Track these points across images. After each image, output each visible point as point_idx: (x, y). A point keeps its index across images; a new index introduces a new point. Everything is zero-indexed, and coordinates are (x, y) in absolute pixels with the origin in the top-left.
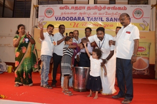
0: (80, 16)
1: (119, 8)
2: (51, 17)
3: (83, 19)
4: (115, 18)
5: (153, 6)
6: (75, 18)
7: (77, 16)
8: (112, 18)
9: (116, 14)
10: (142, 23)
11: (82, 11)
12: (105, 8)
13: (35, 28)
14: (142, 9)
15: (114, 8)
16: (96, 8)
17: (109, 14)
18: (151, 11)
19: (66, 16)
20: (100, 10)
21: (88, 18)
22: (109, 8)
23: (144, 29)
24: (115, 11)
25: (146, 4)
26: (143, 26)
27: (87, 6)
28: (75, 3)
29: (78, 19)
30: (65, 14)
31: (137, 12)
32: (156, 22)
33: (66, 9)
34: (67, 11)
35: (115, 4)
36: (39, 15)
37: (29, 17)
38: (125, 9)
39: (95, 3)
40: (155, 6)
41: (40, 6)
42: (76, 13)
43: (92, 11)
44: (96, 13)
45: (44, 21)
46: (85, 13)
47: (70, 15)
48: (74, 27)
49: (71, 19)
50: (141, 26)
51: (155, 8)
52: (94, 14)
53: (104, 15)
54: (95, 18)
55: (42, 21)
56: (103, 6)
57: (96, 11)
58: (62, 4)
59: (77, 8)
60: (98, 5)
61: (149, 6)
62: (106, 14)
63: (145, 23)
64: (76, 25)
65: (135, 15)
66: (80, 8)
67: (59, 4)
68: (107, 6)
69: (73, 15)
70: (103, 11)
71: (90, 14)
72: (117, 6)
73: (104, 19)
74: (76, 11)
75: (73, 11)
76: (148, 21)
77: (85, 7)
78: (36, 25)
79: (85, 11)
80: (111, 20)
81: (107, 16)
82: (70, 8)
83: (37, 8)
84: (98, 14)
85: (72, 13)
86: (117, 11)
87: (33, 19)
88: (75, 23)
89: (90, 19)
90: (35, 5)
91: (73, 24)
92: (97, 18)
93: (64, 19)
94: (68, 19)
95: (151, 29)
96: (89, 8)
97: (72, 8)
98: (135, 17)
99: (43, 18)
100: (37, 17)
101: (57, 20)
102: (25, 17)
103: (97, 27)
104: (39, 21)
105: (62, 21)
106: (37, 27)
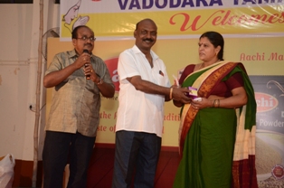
13: (52, 39)
29: (198, 1)
45: (81, 12)
48: (183, 29)
55: (72, 14)
64: (190, 23)
78: (54, 26)
87: (42, 12)
91: (180, 20)
93: (148, 2)
101: (123, 7)
103: (267, 25)
104: (63, 12)
105: (142, 10)
106: (57, 35)
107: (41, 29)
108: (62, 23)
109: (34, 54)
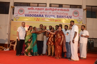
0: (41, 14)
1: (65, 10)
2: (22, 14)
3: (43, 16)
4: (62, 16)
5: (84, 10)
6: (38, 15)
7: (39, 14)
8: (60, 16)
9: (63, 13)
10: (78, 19)
11: (42, 11)
12: (56, 10)
13: (12, 21)
14: (78, 11)
15: (62, 10)
16: (50, 9)
17: (59, 13)
18: (83, 12)
19: (32, 14)
20: (53, 11)
21: (46, 15)
22: (58, 10)
23: (79, 23)
24: (62, 12)
25: (80, 8)
26: (79, 21)
27: (45, 8)
28: (38, 6)
29: (39, 16)
30: (31, 12)
31: (75, 12)
32: (86, 19)
33: (32, 9)
34: (33, 11)
35: (62, 7)
36: (15, 13)
37: (8, 14)
38: (68, 10)
39: (50, 7)
40: (85, 9)
41: (15, 7)
42: (38, 12)
43: (48, 11)
44: (50, 13)
45: (18, 16)
46: (44, 13)
47: (34, 13)
48: (37, 20)
49: (35, 16)
50: (78, 21)
51: (85, 11)
52: (49, 13)
53: (56, 14)
54: (50, 15)
55: (16, 17)
56: (55, 8)
57: (51, 11)
58: (30, 6)
59: (39, 9)
60: (52, 8)
61: (82, 10)
62: (57, 13)
63: (80, 19)
64: (38, 20)
65: (74, 14)
66: (41, 9)
67: (28, 6)
68: (58, 8)
69: (36, 13)
70: (55, 11)
71: (47, 13)
72: (63, 8)
73: (56, 16)
74: (38, 11)
75: (36, 11)
76: (82, 18)
77: (44, 9)
78: (12, 19)
79: (44, 11)
80: (60, 17)
81: (57, 14)
82: (35, 9)
83: (13, 8)
84: (52, 13)
85: (36, 12)
86: (64, 11)
87: (10, 15)
88: (37, 19)
89: (47, 16)
90: (12, 6)
91: (36, 19)
92: (51, 16)
93: (31, 15)
94: (33, 16)
95: (84, 23)
96: (46, 9)
97: (36, 9)
98: (74, 16)
99: (17, 14)
100: (13, 14)
101: (26, 16)
102: (5, 14)
103: (51, 21)
104: (14, 16)
105: (29, 17)
106: (13, 20)
107: (10, 19)
108: (14, 18)
109: (8, 24)
